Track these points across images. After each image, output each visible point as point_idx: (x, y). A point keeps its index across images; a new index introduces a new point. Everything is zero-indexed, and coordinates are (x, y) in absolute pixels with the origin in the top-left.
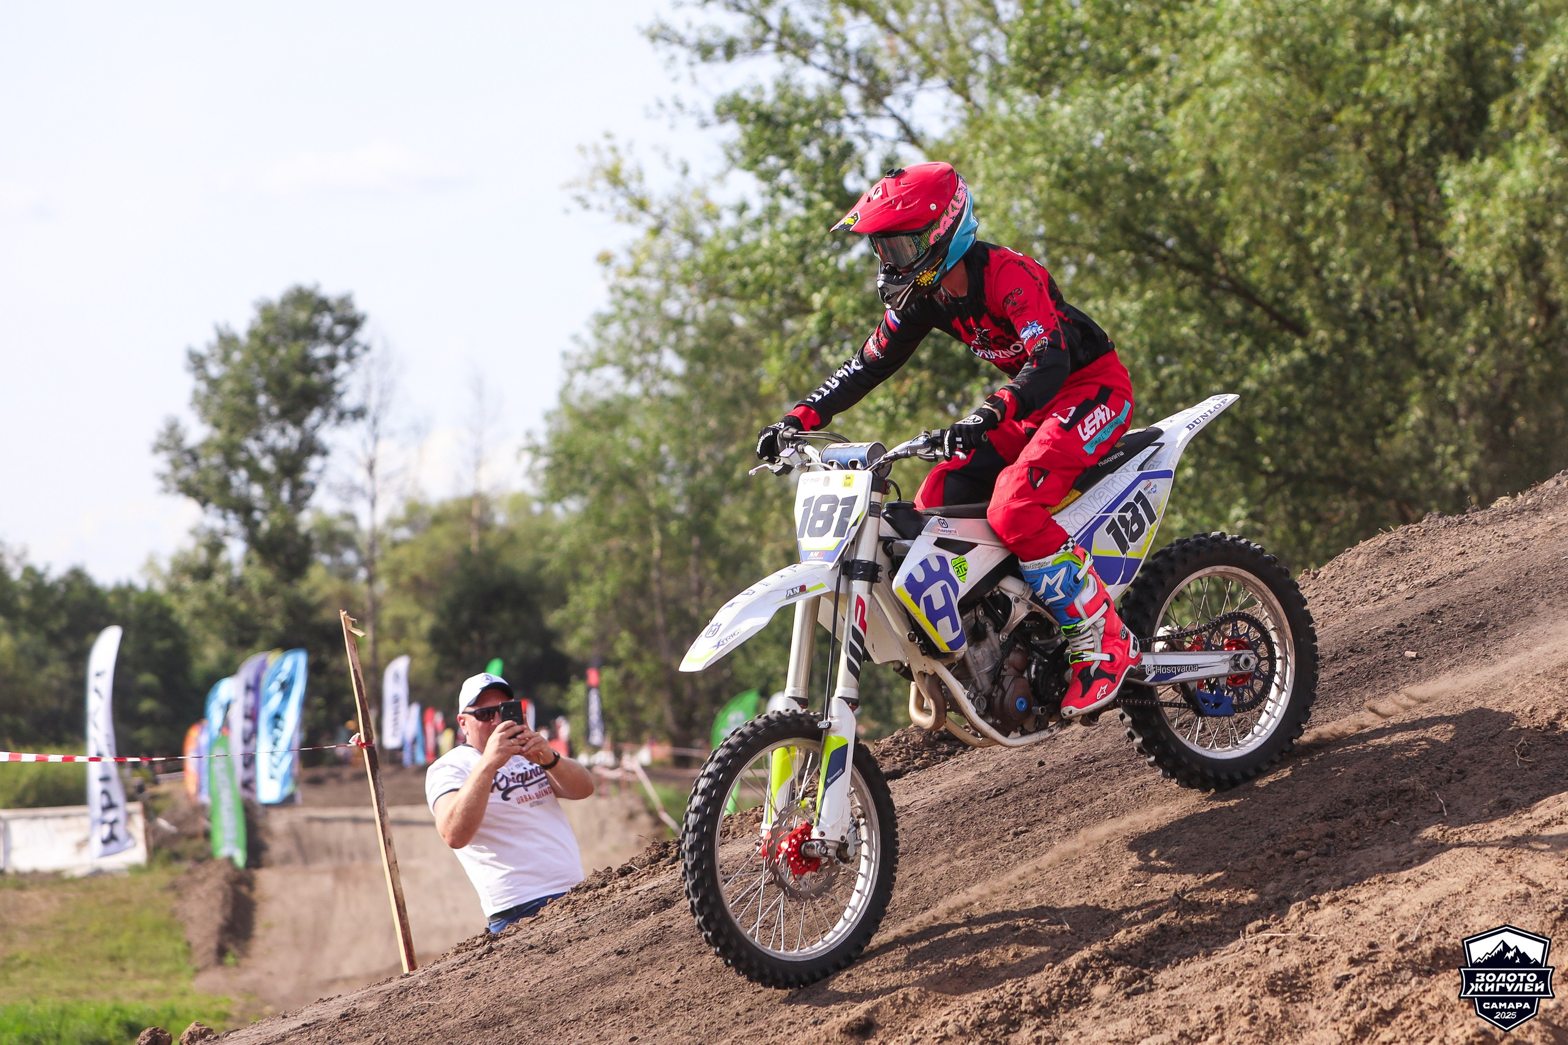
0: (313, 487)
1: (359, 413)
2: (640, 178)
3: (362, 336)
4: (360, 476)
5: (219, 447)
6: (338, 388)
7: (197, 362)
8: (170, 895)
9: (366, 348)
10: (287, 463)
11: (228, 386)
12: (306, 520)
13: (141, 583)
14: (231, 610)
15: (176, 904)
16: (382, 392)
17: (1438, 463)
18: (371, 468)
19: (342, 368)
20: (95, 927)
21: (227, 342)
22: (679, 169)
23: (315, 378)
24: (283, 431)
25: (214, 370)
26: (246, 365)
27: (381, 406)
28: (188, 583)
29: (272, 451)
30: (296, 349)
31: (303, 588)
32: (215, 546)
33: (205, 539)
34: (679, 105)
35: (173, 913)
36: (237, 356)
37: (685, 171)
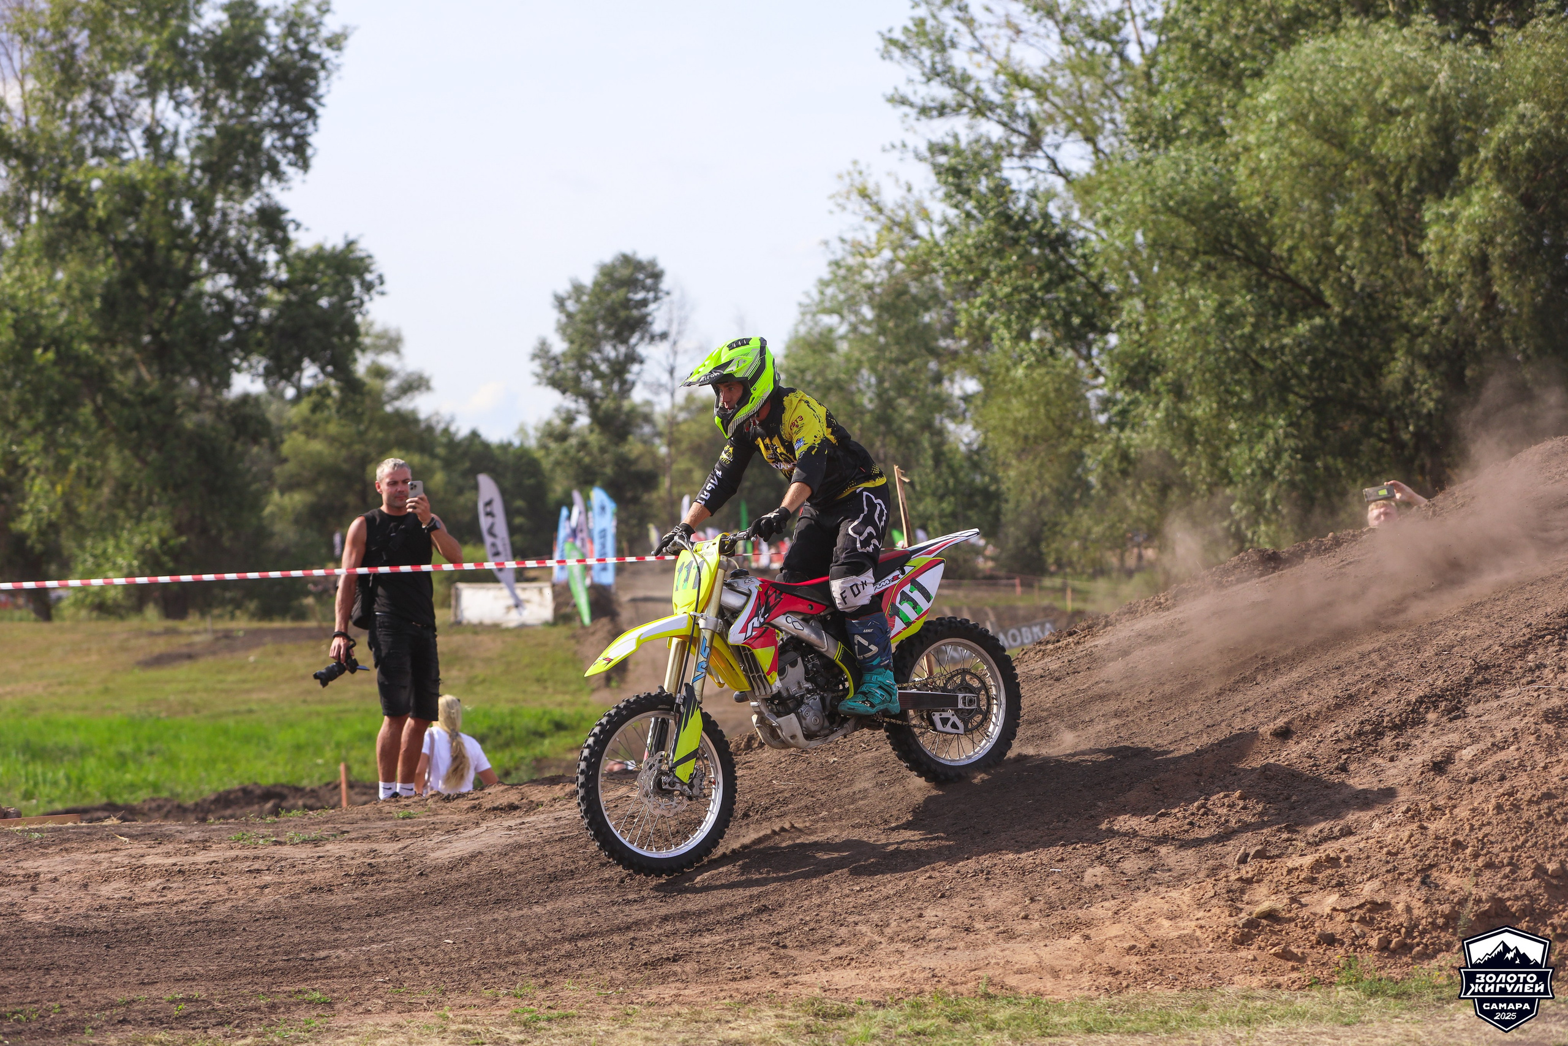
0: (633, 384)
1: (664, 336)
2: (878, 193)
3: (665, 284)
4: (665, 378)
5: (573, 356)
6: (649, 319)
7: (560, 302)
8: (573, 642)
9: (668, 293)
10: (617, 367)
11: (579, 317)
12: (626, 405)
13: (516, 442)
14: (579, 462)
15: (577, 647)
16: (680, 324)
17: (1416, 395)
18: (672, 372)
19: (652, 307)
20: (526, 660)
21: (578, 289)
22: (905, 188)
23: (635, 313)
24: (614, 347)
25: (571, 306)
26: (592, 303)
27: (679, 333)
28: (553, 445)
29: (606, 360)
30: (621, 293)
31: (625, 449)
32: (570, 419)
33: (564, 415)
34: (904, 145)
35: (575, 653)
36: (585, 298)
37: (909, 190)
